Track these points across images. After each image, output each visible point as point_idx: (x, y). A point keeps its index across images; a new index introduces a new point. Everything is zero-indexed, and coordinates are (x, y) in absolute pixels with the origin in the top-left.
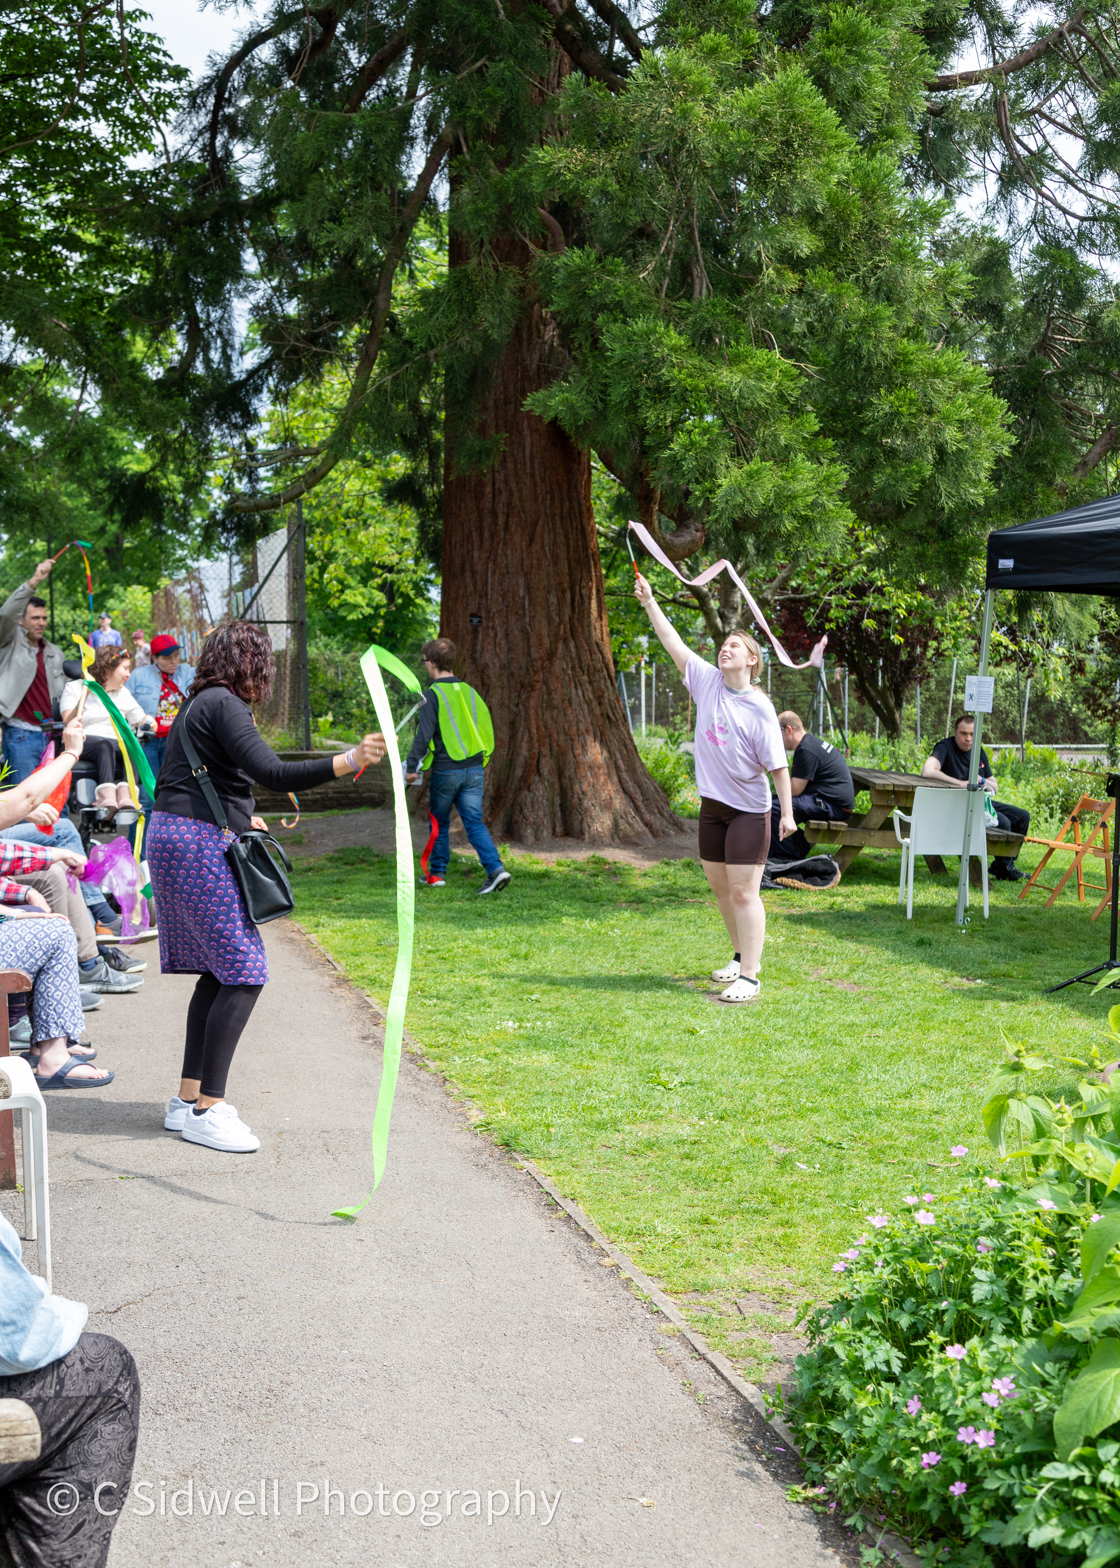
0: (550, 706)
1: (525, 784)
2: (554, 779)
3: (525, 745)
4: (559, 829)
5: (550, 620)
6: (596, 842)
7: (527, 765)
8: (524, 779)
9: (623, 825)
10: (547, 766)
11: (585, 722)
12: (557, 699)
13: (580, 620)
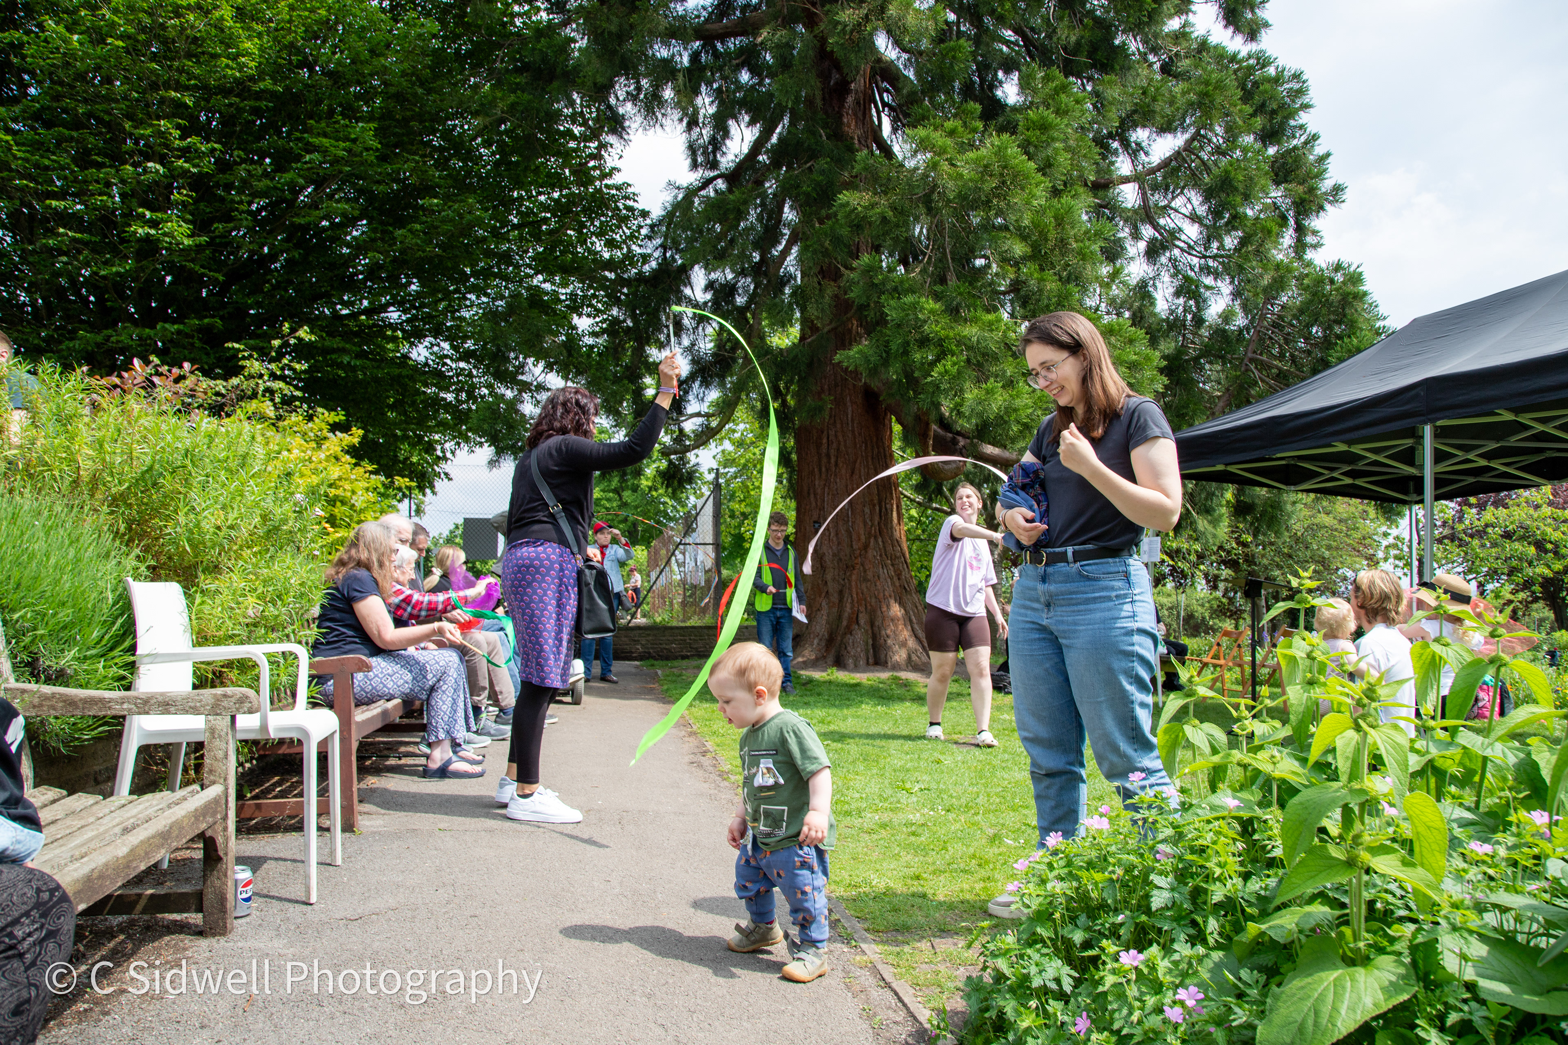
0: (866, 580)
1: (849, 631)
2: (868, 627)
3: (848, 606)
4: (871, 661)
5: (865, 523)
6: (896, 667)
7: (850, 619)
8: (848, 627)
9: (914, 658)
10: (863, 619)
11: (889, 590)
12: (870, 575)
13: (886, 525)
